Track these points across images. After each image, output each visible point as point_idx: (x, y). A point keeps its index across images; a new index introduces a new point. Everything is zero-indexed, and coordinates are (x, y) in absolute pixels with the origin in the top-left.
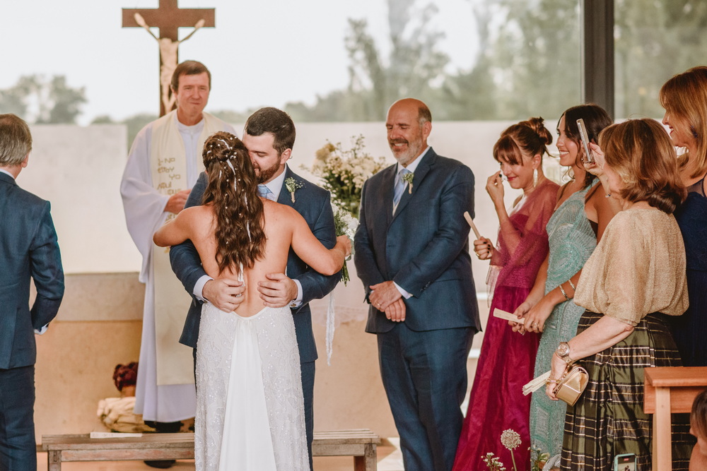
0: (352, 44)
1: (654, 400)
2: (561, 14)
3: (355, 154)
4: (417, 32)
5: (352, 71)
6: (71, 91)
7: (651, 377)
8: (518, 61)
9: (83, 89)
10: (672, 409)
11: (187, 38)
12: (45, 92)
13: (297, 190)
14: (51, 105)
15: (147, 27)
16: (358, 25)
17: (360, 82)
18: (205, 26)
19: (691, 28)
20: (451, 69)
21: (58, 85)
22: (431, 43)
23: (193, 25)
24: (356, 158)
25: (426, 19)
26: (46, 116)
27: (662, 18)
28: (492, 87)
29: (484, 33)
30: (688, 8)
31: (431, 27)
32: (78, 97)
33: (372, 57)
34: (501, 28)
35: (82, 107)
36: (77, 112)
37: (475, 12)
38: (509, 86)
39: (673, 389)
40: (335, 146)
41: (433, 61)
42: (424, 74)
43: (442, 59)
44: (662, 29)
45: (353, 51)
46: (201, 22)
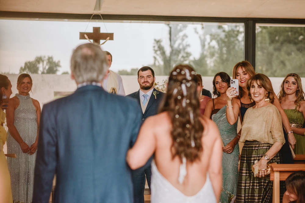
0: (156, 48)
1: (274, 176)
2: (232, 39)
3: (164, 86)
4: (179, 45)
5: (155, 58)
6: (54, 63)
7: (273, 167)
8: (217, 55)
9: (59, 62)
10: (280, 179)
11: (103, 44)
12: (45, 63)
13: (157, 95)
14: (47, 67)
15: (89, 39)
16: (158, 42)
17: (158, 62)
18: (109, 39)
19: (278, 45)
20: (191, 58)
21: (50, 60)
22: (184, 49)
23: (105, 39)
24: (164, 88)
25: (183, 40)
26: (45, 71)
27: (268, 41)
28: (206, 64)
29: (203, 46)
30: (277, 38)
31: (184, 43)
32: (57, 65)
33: (163, 53)
34: (209, 44)
35: (59, 68)
36: (57, 70)
37: (200, 38)
38: (212, 65)
39: (281, 172)
40: (157, 83)
41: (185, 55)
42: (182, 59)
43: (188, 54)
44: (268, 45)
45: (156, 51)
46: (108, 38)
